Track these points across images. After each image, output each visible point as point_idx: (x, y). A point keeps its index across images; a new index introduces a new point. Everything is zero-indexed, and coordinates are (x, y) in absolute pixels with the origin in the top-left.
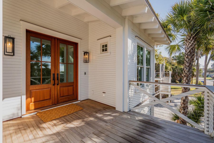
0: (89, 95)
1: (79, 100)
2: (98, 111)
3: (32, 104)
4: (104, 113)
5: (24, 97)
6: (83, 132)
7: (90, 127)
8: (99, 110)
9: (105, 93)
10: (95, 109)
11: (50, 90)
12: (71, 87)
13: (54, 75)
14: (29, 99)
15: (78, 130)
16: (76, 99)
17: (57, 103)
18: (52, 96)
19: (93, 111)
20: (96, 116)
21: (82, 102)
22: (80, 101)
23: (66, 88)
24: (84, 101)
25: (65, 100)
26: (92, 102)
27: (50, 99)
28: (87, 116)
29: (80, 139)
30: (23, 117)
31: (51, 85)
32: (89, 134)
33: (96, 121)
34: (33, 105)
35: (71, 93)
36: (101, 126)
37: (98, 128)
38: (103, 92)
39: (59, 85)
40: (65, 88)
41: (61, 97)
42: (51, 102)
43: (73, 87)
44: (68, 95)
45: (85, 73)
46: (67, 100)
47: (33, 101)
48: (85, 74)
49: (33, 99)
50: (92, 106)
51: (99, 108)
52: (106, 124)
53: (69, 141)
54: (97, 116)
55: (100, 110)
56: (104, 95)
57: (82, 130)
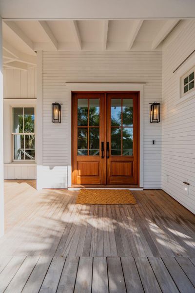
0: (162, 183)
1: (140, 187)
2: (158, 219)
3: (78, 178)
4: (169, 229)
5: (70, 168)
6: (96, 244)
7: (115, 243)
8: (163, 218)
9: (189, 184)
10: (158, 212)
11: (99, 163)
12: (129, 163)
13: (103, 143)
14: (76, 171)
15: (95, 236)
16: (136, 184)
17: (107, 183)
18: (100, 172)
19: (150, 214)
20: (146, 227)
21: (145, 191)
22: (142, 189)
23: (121, 164)
24: (150, 191)
25: (118, 182)
26: (164, 197)
27: (98, 175)
28: (129, 218)
29: (80, 253)
30: (69, 189)
31: (99, 158)
32: (100, 253)
33: (136, 237)
34: (80, 179)
35: (128, 173)
36: (134, 254)
37: (126, 255)
38: (184, 183)
39: (110, 158)
40: (118, 164)
41: (112, 176)
42: (99, 179)
43: (131, 163)
44: (123, 174)
45: (154, 141)
46: (121, 182)
47: (80, 174)
48: (154, 143)
49: (80, 171)
50: (157, 205)
51: (167, 212)
52: (151, 256)
53: (68, 246)
54: (149, 227)
55: (166, 218)
56: (186, 189)
57: (99, 238)
